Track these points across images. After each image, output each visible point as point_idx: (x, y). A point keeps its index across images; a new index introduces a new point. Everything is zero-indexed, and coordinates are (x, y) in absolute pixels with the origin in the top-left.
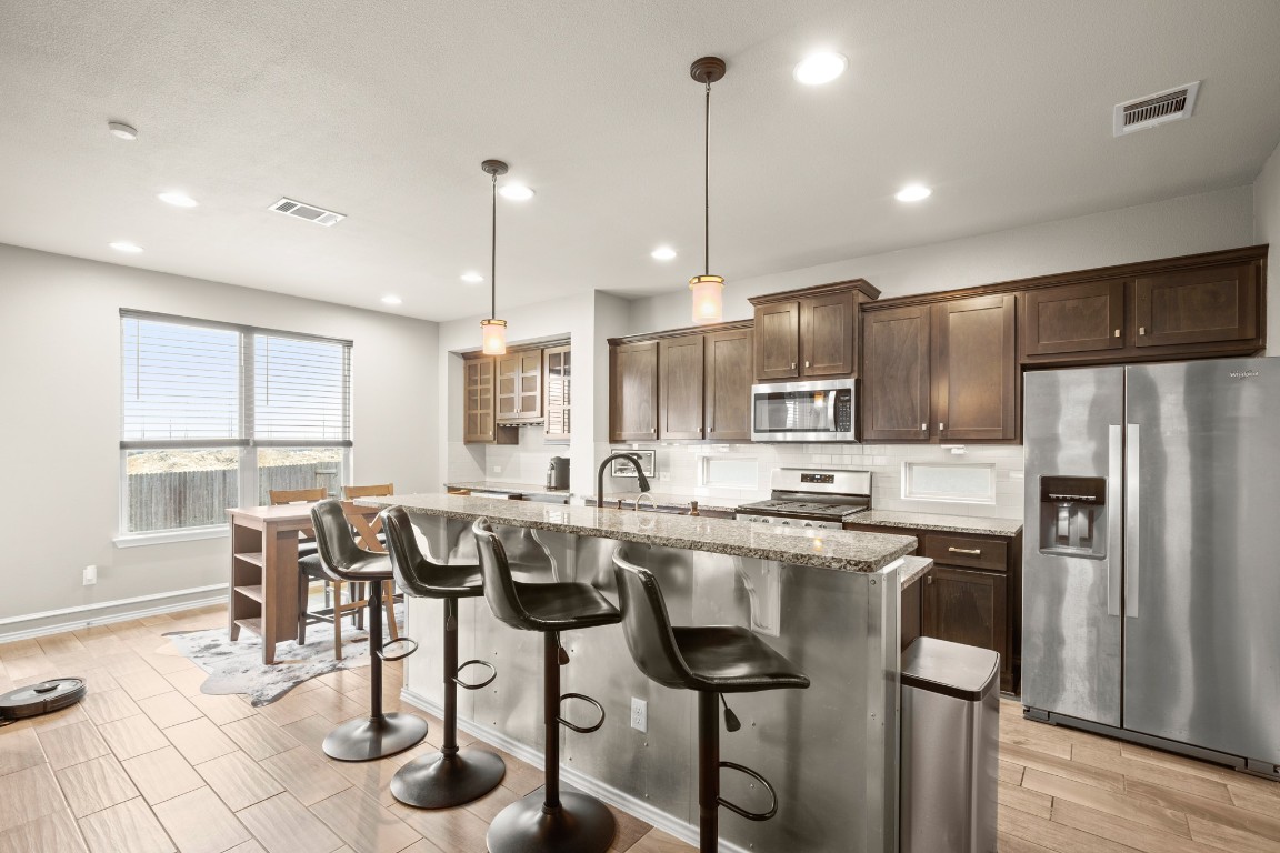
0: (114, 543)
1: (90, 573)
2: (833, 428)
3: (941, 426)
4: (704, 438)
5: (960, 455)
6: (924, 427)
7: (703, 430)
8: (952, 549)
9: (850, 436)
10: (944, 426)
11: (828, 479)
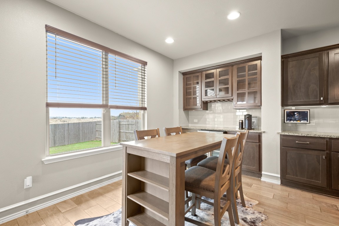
0: (42, 162)
1: (28, 182)
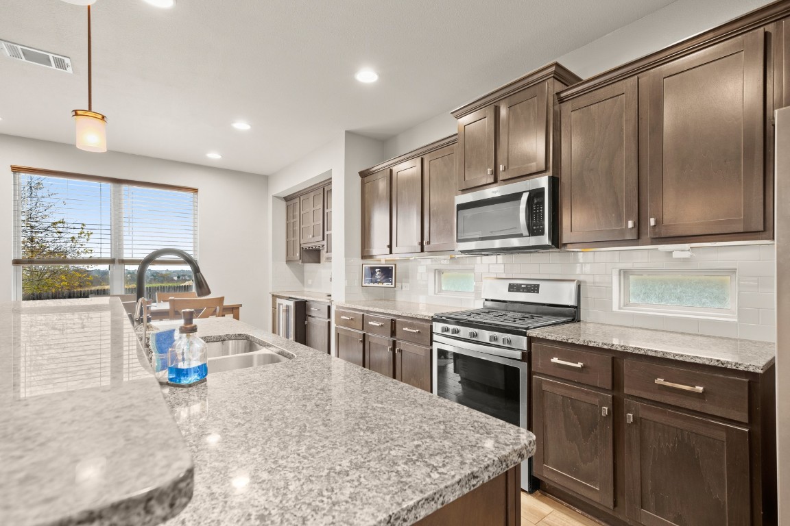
2: (526, 232)
3: (652, 222)
4: (422, 250)
5: (685, 260)
6: (630, 224)
7: (422, 244)
8: (660, 381)
9: (545, 240)
10: (656, 221)
11: (534, 289)
